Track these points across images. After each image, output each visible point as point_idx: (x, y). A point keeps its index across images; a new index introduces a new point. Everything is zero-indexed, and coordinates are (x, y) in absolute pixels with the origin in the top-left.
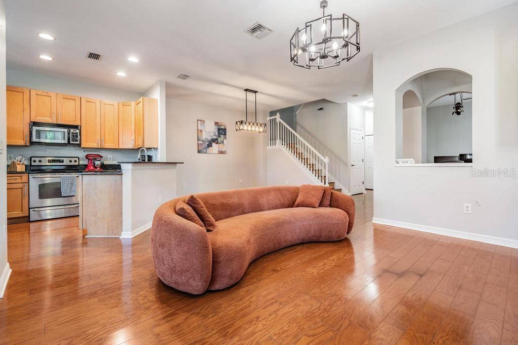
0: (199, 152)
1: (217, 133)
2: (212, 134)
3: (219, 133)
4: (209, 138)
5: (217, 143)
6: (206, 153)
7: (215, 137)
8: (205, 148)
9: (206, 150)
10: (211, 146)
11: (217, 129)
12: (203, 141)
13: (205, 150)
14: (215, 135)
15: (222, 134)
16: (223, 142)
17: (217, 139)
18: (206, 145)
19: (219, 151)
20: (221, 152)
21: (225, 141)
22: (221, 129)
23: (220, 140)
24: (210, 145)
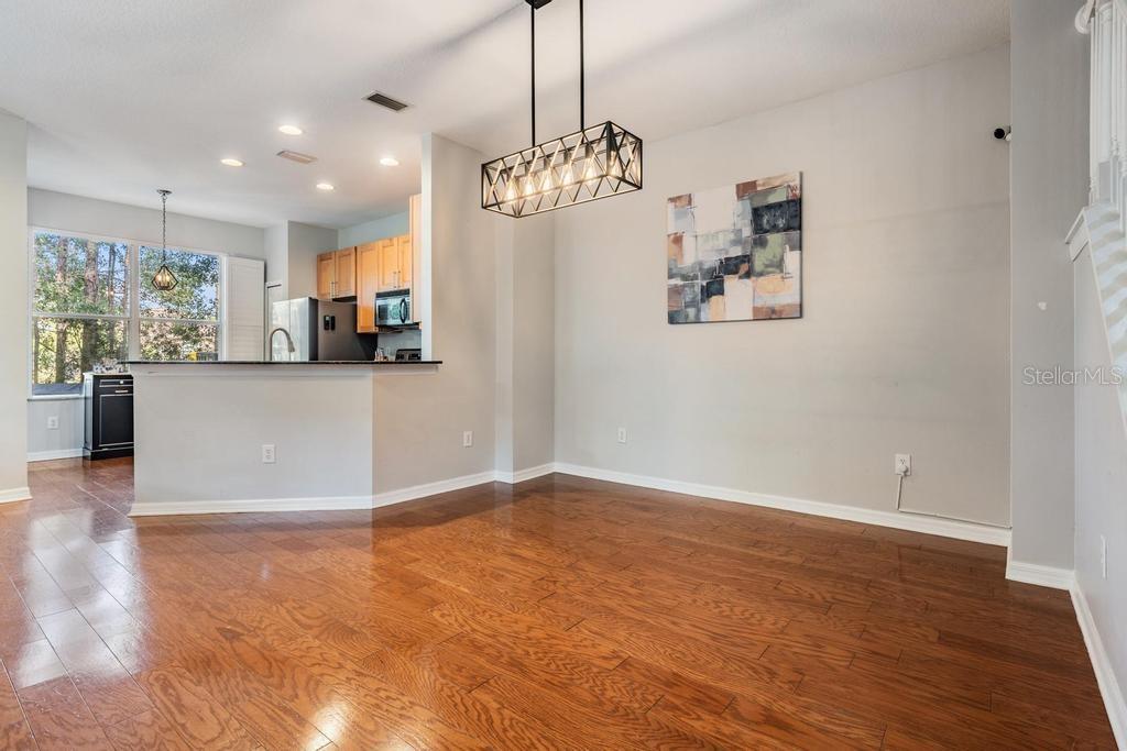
0: (672, 319)
1: (747, 232)
2: (722, 241)
3: (758, 229)
4: (712, 260)
5: (748, 275)
6: (698, 321)
7: (737, 252)
8: (692, 304)
9: (699, 311)
10: (721, 292)
11: (749, 216)
12: (684, 277)
13: (691, 312)
14: (737, 242)
15: (775, 229)
16: (779, 265)
17: (746, 258)
18: (698, 289)
19: (756, 310)
20: (770, 314)
21: (792, 259)
22: (769, 207)
23: (760, 259)
24: (713, 288)
